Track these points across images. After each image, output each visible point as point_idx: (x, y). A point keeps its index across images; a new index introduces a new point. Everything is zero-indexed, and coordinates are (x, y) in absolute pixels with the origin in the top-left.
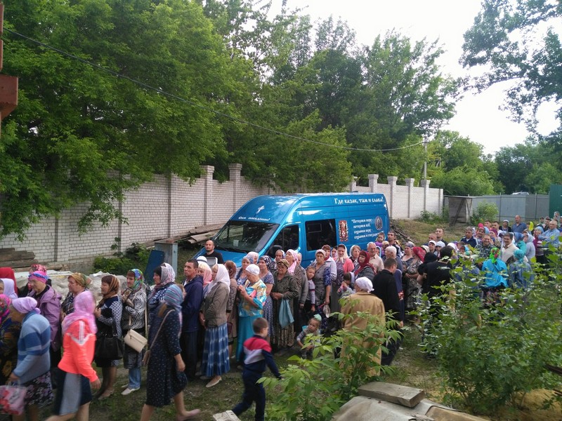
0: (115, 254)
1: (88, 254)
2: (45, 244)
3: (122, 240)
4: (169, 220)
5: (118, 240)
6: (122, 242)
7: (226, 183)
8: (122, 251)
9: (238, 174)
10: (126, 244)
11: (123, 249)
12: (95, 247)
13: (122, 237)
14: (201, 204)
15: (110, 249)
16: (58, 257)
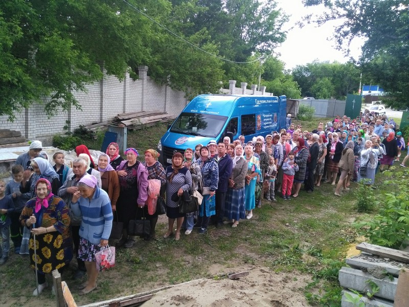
0: (66, 134)
1: (48, 133)
2: (19, 124)
3: (71, 122)
4: (101, 108)
5: (68, 122)
6: (71, 124)
7: (137, 81)
8: (71, 131)
9: (145, 74)
10: (74, 126)
11: (72, 130)
12: (53, 127)
13: (71, 120)
14: (122, 96)
15: (63, 129)
16: (29, 135)
